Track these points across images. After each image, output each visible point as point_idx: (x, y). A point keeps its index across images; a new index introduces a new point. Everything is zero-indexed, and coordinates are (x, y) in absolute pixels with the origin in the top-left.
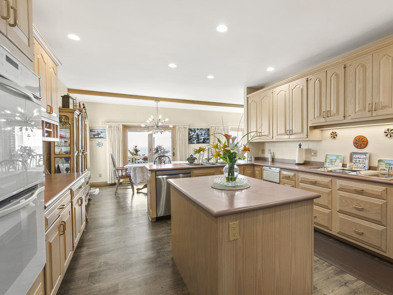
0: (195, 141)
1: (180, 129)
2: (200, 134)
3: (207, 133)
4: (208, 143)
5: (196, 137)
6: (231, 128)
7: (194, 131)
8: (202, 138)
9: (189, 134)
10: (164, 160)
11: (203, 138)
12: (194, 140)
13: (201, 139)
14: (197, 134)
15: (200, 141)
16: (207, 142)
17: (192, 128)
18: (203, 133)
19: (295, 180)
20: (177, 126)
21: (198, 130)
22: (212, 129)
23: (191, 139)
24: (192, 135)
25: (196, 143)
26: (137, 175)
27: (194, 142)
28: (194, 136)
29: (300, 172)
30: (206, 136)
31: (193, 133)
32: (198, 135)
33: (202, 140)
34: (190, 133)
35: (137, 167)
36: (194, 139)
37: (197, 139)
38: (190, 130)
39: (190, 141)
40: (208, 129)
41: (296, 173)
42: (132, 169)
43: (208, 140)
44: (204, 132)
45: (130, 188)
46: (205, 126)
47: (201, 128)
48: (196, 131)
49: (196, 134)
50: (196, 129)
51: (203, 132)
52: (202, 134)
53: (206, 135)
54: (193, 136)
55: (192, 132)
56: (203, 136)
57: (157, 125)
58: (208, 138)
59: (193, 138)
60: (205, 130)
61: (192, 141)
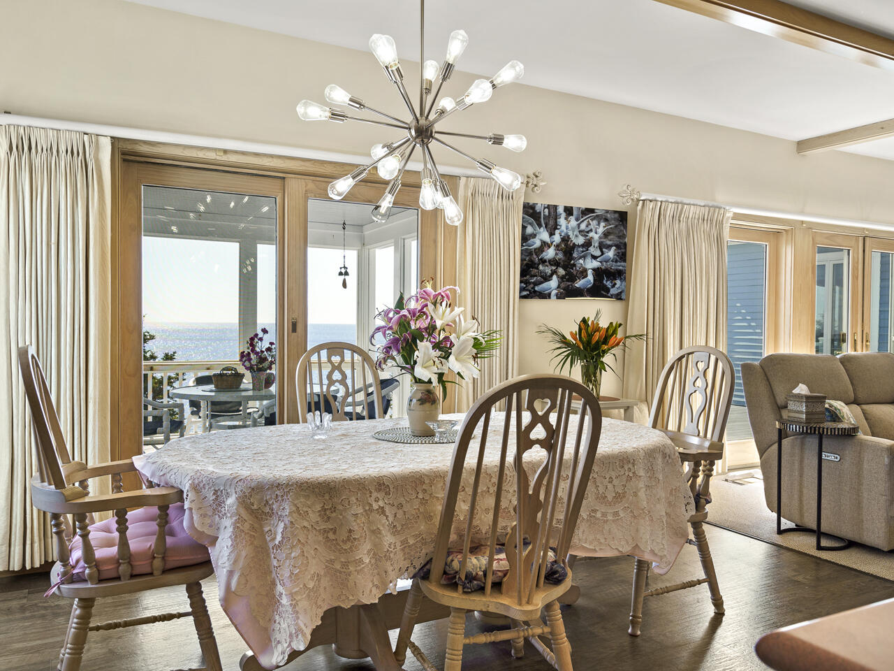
0: (554, 283)
1: (479, 200)
2: (580, 240)
3: (617, 241)
4: (618, 297)
5: (560, 256)
6: (737, 216)
7: (551, 223)
8: (591, 264)
9: (525, 238)
11: (596, 264)
12: (547, 278)
13: (584, 273)
14: (565, 239)
15: (579, 284)
16: (613, 291)
17: (540, 201)
18: (596, 237)
20: (463, 180)
21: (572, 219)
22: (648, 214)
23: (534, 271)
24: (537, 244)
25: (559, 297)
27: (545, 285)
28: (550, 253)
30: (611, 254)
31: (544, 235)
32: (567, 248)
33: (590, 277)
34: (529, 230)
36: (548, 270)
37: (561, 271)
38: (530, 211)
39: (529, 282)
40: (622, 217)
43: (618, 282)
44: (601, 230)
46: (603, 198)
47: (584, 206)
48: (562, 221)
49: (557, 238)
50: (561, 210)
51: (598, 231)
52: (588, 244)
53: (609, 247)
54: (541, 250)
55: (540, 226)
56: (594, 257)
58: (620, 266)
59: (543, 261)
60: (606, 220)
61: (536, 284)
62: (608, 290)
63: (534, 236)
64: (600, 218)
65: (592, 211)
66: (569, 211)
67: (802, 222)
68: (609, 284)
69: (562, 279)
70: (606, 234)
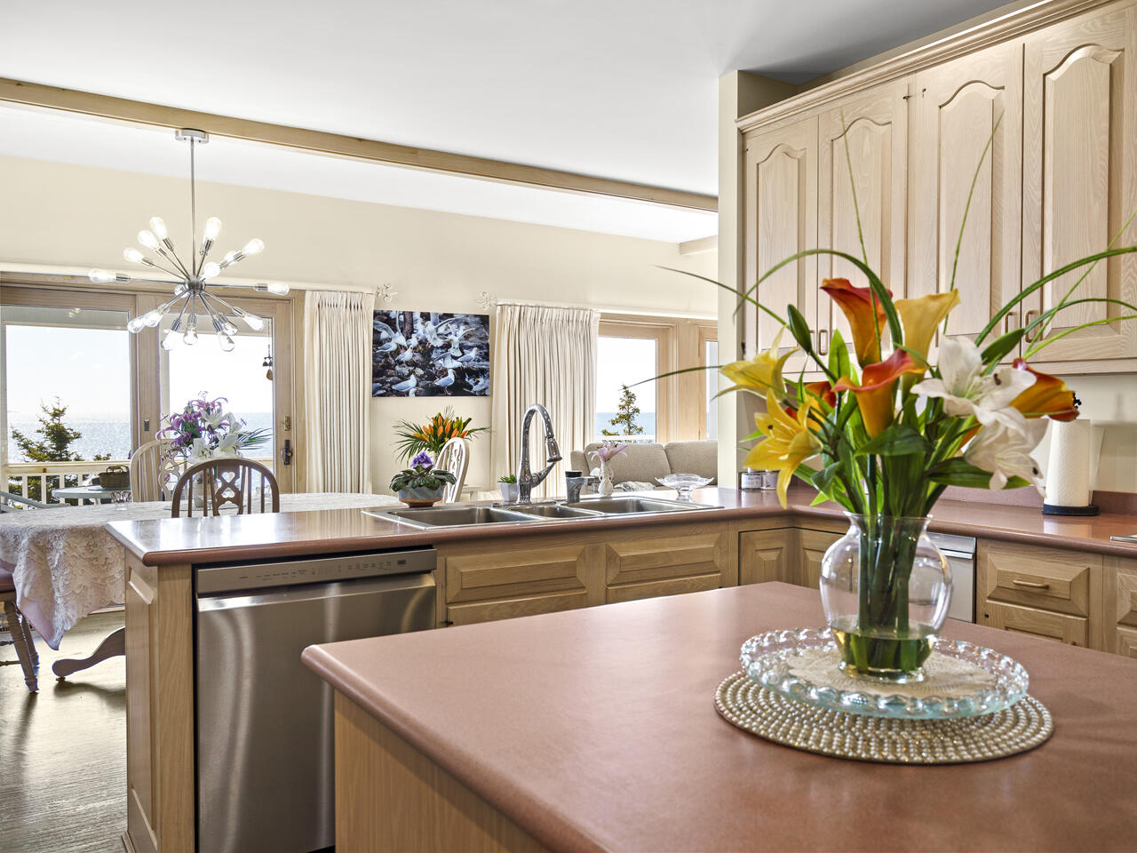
0: (412, 381)
1: (326, 310)
2: (440, 343)
3: (478, 342)
4: (482, 393)
5: (418, 357)
7: (407, 327)
8: (451, 364)
9: (377, 342)
10: (235, 489)
11: (457, 364)
12: (404, 378)
13: (444, 373)
14: (423, 342)
15: (439, 382)
16: (476, 388)
17: (395, 308)
18: (456, 339)
19: (1084, 612)
20: (308, 295)
21: (430, 323)
22: (507, 317)
23: (390, 372)
24: (393, 347)
25: (417, 395)
26: (59, 583)
27: (403, 384)
28: (407, 355)
29: (1124, 562)
30: (473, 354)
31: (400, 339)
32: (425, 349)
33: (451, 376)
34: (384, 335)
35: (56, 531)
36: (406, 371)
37: (420, 372)
38: (383, 318)
39: (383, 382)
40: (484, 320)
41: (1095, 565)
42: (25, 542)
43: (481, 380)
44: (461, 332)
45: (7, 663)
46: (463, 305)
47: (441, 312)
48: (419, 326)
49: (414, 341)
50: (417, 316)
51: (457, 334)
52: (447, 346)
53: (470, 348)
54: (397, 352)
55: (395, 330)
56: (455, 358)
57: (193, 279)
58: (483, 365)
59: (400, 363)
60: (466, 323)
61: (392, 383)
62: (471, 388)
63: (389, 340)
64: (458, 322)
65: (451, 316)
66: (426, 317)
67: (687, 319)
68: (471, 382)
69: (420, 378)
70: (466, 337)
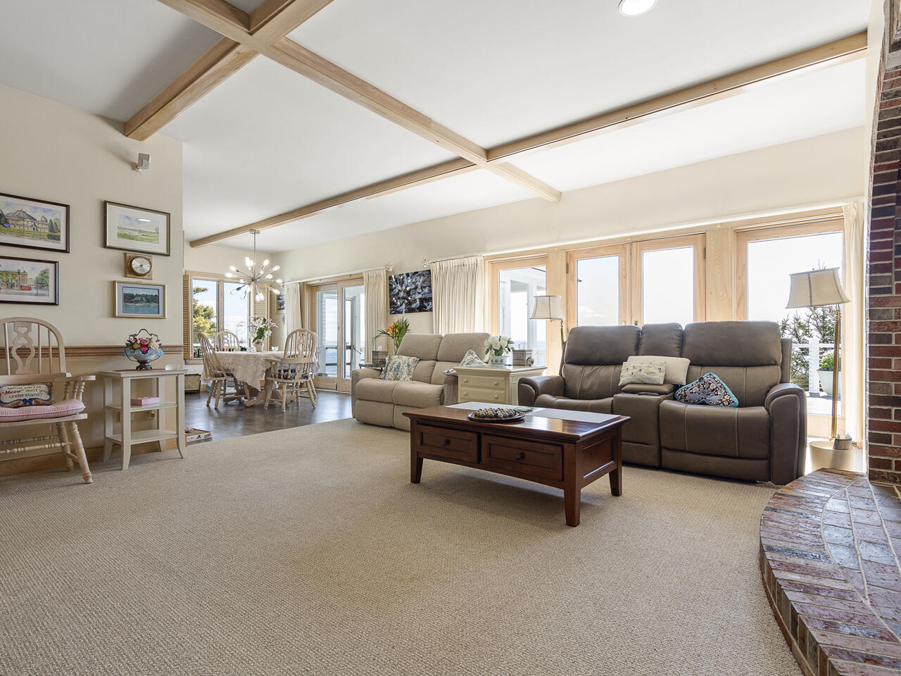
0: (404, 306)
2: (413, 287)
4: (431, 310)
5: (405, 294)
7: (401, 281)
8: (418, 297)
9: (391, 290)
11: (420, 296)
12: (401, 305)
13: (415, 301)
14: (407, 287)
15: (413, 306)
17: (397, 273)
18: (419, 284)
21: (409, 278)
24: (397, 291)
25: (406, 312)
27: (400, 308)
28: (401, 294)
30: (426, 290)
31: (399, 287)
32: (408, 291)
33: (418, 302)
34: (394, 286)
36: (401, 301)
37: (406, 301)
38: (393, 279)
39: (394, 308)
40: (430, 271)
43: (430, 303)
44: (421, 280)
47: (413, 272)
48: (405, 280)
49: (403, 287)
50: (404, 275)
52: (416, 288)
53: (425, 287)
54: (398, 294)
55: (397, 283)
56: (419, 293)
59: (399, 298)
60: (423, 275)
61: (397, 308)
62: (426, 307)
63: (395, 288)
64: (420, 275)
65: (417, 273)
66: (408, 275)
67: (554, 247)
68: (426, 304)
69: (406, 304)
70: (423, 282)
